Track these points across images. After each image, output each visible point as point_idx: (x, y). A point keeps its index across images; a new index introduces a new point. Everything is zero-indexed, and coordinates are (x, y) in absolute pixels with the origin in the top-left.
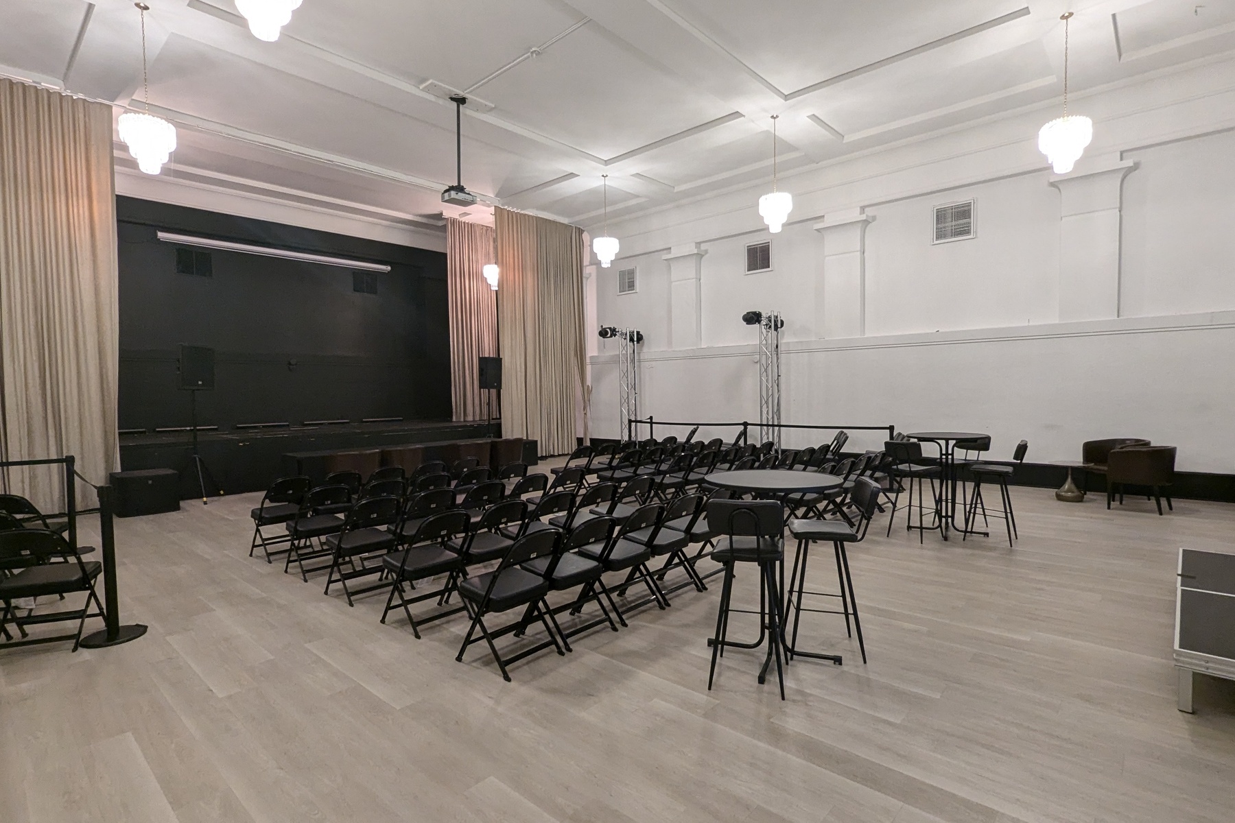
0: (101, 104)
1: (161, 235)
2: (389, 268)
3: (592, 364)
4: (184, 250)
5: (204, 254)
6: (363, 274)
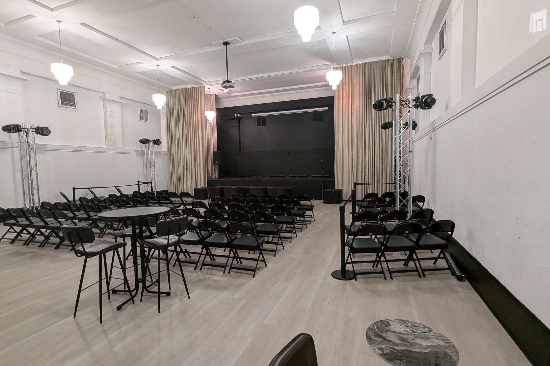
4: (259, 118)
5: (264, 118)
6: (317, 113)
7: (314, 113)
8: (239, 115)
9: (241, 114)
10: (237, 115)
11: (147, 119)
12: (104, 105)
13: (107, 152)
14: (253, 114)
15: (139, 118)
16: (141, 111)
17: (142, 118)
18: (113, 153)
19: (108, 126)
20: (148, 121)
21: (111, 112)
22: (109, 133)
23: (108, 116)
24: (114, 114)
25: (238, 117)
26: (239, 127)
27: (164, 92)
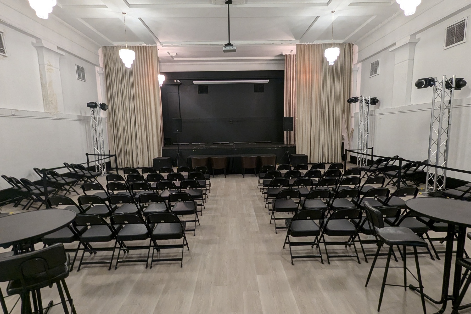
0: (155, 46)
1: (194, 82)
2: (268, 81)
3: (355, 117)
4: (200, 86)
5: (206, 86)
6: (258, 85)
7: (256, 85)
8: (178, 81)
9: (180, 80)
10: (177, 81)
11: (84, 78)
12: (38, 54)
13: (50, 118)
14: (194, 81)
15: (76, 75)
16: (78, 67)
17: (79, 75)
18: (56, 119)
19: (47, 83)
20: (85, 80)
21: (50, 65)
22: (49, 93)
23: (46, 71)
24: (52, 68)
25: (177, 83)
26: (179, 93)
27: (100, 48)
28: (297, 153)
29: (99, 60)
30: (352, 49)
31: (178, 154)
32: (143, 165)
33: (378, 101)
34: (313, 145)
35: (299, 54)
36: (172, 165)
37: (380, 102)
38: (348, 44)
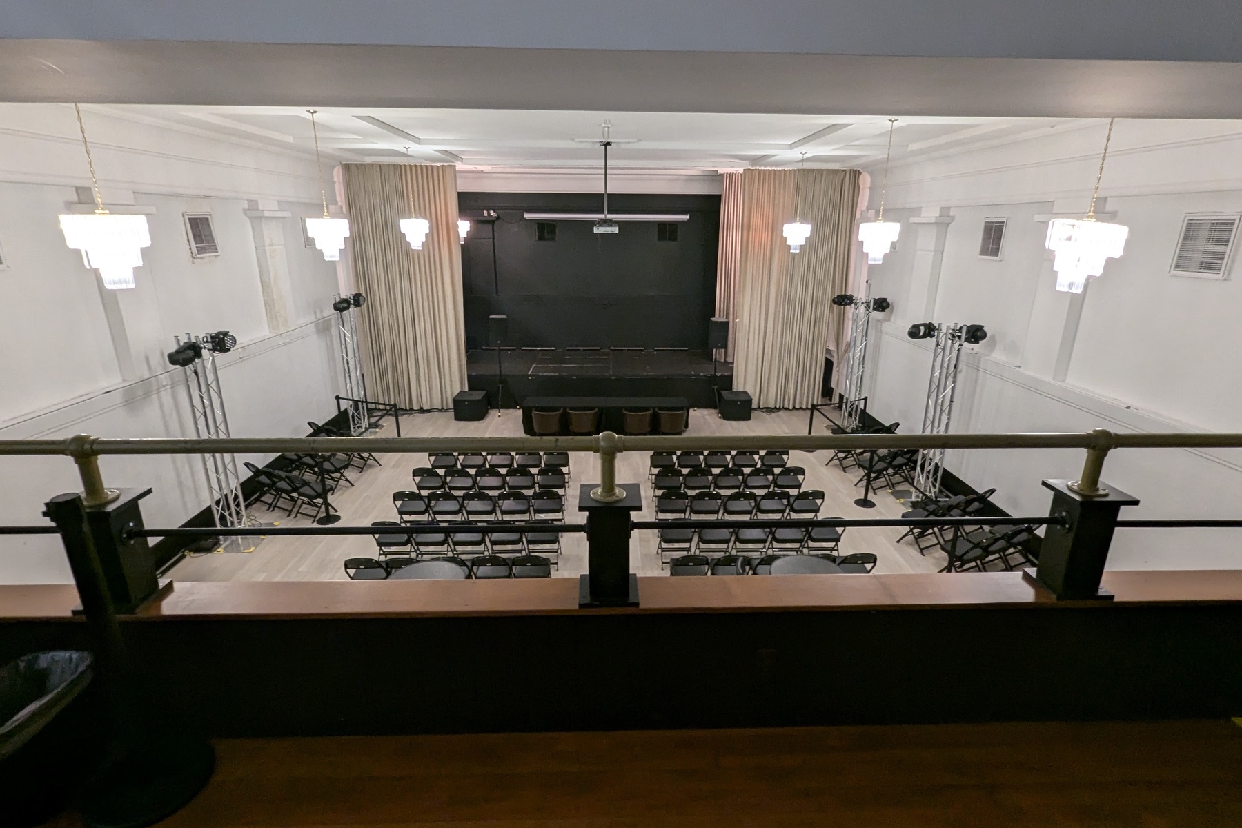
0: (451, 165)
1: (527, 216)
2: (687, 217)
4: (541, 225)
5: (552, 225)
6: (666, 224)
7: (661, 224)
8: (492, 213)
9: (496, 212)
10: (489, 213)
12: (254, 231)
14: (526, 213)
15: (303, 241)
18: (288, 343)
19: (272, 282)
21: (272, 245)
22: (275, 297)
25: (489, 219)
26: (493, 239)
27: (334, 167)
28: (735, 389)
29: (335, 193)
30: (858, 183)
31: (501, 386)
32: (431, 405)
33: (888, 305)
34: (767, 377)
35: (749, 189)
36: (489, 405)
37: (893, 307)
38: (851, 170)
